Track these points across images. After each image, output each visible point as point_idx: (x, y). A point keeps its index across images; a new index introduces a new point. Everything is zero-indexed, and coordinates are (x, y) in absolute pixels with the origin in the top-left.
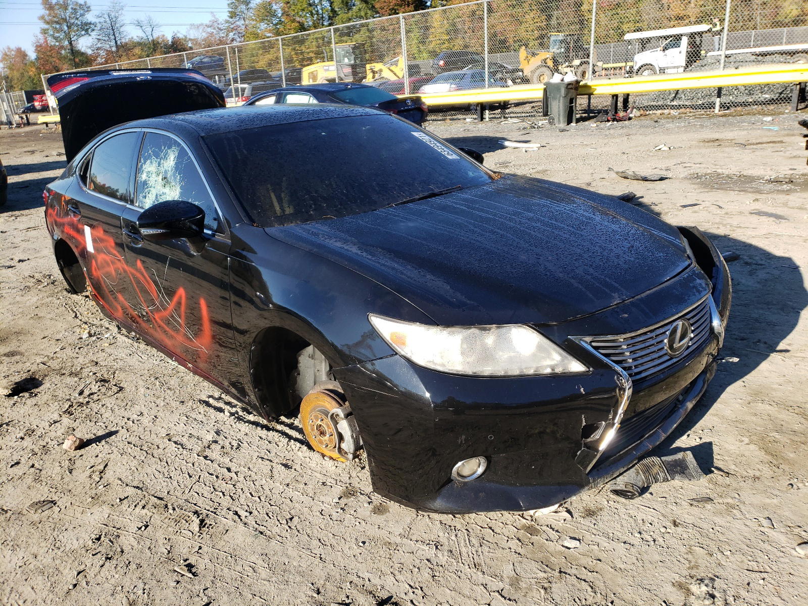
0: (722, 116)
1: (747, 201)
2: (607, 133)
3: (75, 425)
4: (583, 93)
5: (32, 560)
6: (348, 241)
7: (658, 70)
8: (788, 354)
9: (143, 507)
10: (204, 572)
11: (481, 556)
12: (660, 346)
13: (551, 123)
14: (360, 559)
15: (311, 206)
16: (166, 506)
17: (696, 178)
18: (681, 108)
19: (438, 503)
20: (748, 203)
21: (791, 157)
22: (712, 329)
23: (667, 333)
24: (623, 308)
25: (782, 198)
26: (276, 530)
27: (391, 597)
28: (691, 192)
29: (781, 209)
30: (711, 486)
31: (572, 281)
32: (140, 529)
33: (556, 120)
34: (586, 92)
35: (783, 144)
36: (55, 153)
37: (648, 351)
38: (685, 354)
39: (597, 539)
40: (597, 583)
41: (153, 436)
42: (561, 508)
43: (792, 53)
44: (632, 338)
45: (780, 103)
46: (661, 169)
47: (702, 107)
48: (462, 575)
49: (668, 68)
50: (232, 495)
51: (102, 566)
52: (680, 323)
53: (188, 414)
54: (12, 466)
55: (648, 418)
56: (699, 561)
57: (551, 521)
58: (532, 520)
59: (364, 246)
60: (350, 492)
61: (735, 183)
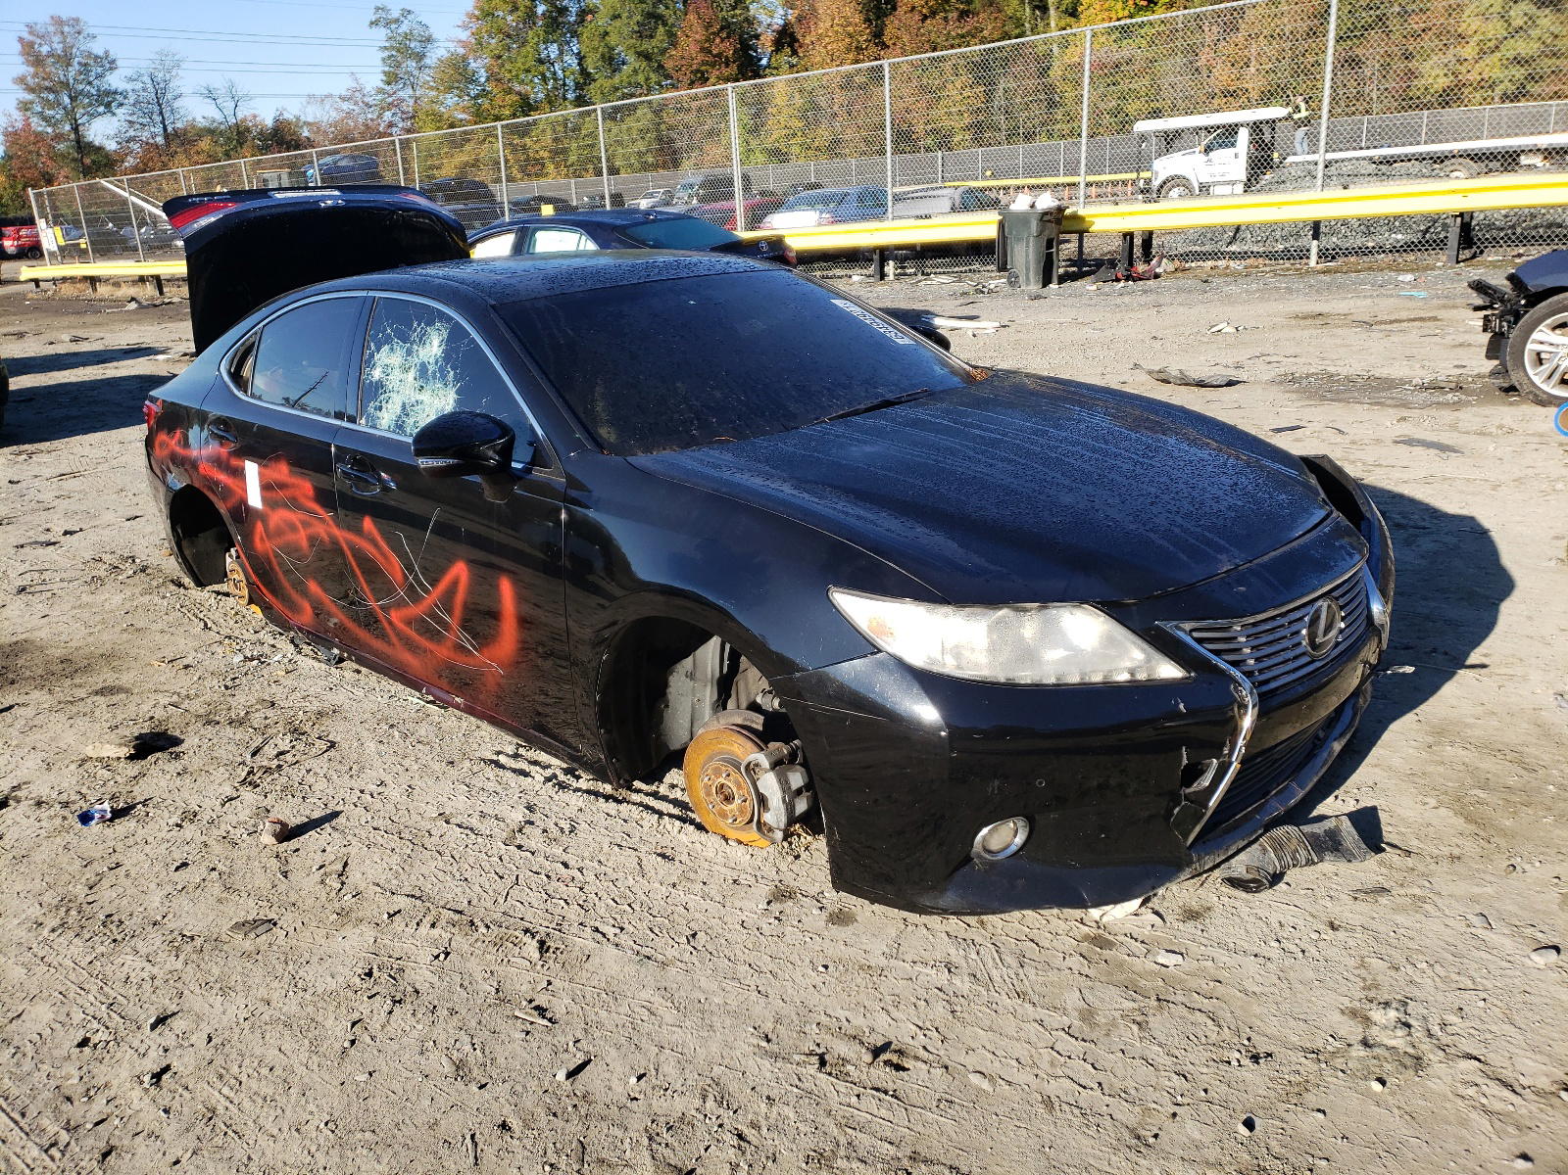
0: (1324, 272)
1: (1387, 422)
2: (1119, 301)
3: (269, 802)
4: (1070, 229)
5: (262, 1008)
6: (772, 476)
7: (1196, 186)
8: (1483, 671)
9: (433, 926)
10: (565, 1018)
11: (1025, 981)
12: (1296, 640)
13: (1013, 282)
14: (824, 991)
15: (692, 422)
16: (472, 923)
17: (1291, 380)
18: (1249, 257)
19: (949, 899)
20: (1389, 424)
21: (1455, 346)
22: (1370, 617)
23: (1306, 619)
24: (1236, 576)
25: (1447, 416)
26: (671, 953)
27: (889, 1044)
28: (1286, 406)
29: (1448, 434)
30: (1384, 871)
31: (1152, 535)
32: (437, 957)
33: (1022, 279)
34: (1074, 229)
35: (1439, 323)
36: (66, 337)
37: (1278, 647)
38: (1333, 655)
39: (1210, 951)
40: (1220, 1013)
41: (414, 816)
42: (1143, 908)
43: (1440, 159)
44: (1254, 625)
45: (1427, 250)
46: (1227, 366)
47: (1287, 255)
48: (1000, 1010)
49: (1215, 184)
50: (581, 903)
51: (390, 1013)
52: (1324, 604)
53: (467, 780)
54: (177, 869)
55: (1276, 761)
56: (1379, 978)
57: (1129, 928)
58: (1099, 927)
59: (800, 483)
60: (782, 894)
61: (1363, 389)
